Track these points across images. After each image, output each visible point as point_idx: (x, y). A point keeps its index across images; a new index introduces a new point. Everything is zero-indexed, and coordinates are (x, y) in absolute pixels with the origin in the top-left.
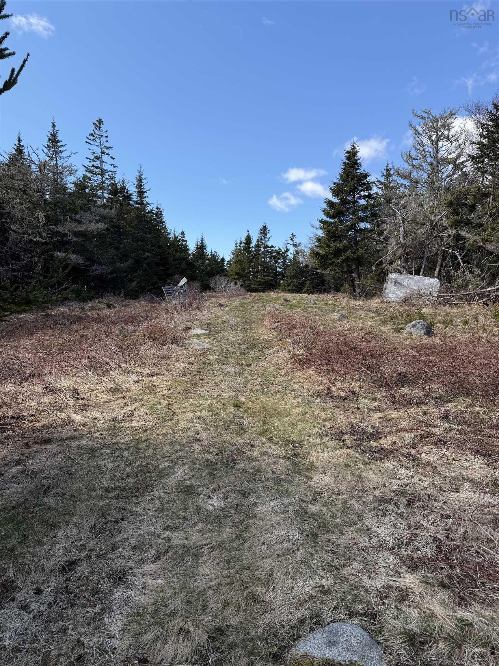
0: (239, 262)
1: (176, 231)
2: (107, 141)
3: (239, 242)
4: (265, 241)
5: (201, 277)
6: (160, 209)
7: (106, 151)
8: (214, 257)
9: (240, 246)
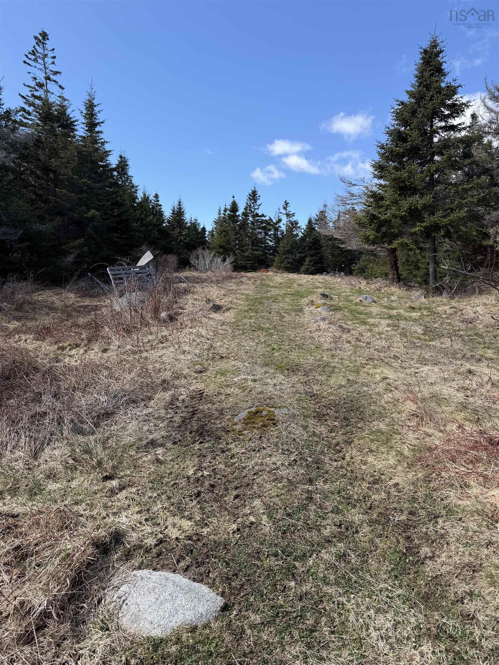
0: (224, 233)
1: (146, 189)
2: (53, 63)
3: (223, 209)
4: (255, 209)
5: (179, 249)
6: (124, 158)
7: (52, 77)
8: (194, 225)
9: (224, 214)
